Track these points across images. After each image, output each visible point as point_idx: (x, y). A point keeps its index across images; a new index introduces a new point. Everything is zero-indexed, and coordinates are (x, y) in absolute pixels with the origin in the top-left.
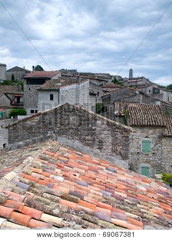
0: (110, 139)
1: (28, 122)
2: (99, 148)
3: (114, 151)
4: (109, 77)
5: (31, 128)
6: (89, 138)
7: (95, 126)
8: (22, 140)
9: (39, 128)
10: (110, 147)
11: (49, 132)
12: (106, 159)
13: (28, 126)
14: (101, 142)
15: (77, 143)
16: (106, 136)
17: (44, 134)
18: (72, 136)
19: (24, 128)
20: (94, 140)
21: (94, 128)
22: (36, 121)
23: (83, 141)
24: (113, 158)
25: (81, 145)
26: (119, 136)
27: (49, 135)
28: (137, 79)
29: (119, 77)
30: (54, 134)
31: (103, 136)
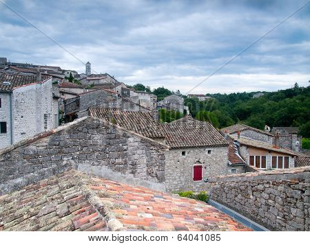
0: (145, 160)
1: (32, 147)
2: (133, 173)
3: (149, 174)
4: (61, 72)
5: (36, 154)
6: (120, 160)
7: (127, 145)
8: (21, 174)
9: (50, 154)
10: (145, 170)
11: (65, 159)
12: (141, 184)
13: (32, 153)
14: (134, 164)
15: (105, 170)
16: (140, 157)
17: (56, 162)
18: (97, 161)
19: (25, 156)
20: (126, 163)
21: (125, 147)
22: (45, 144)
23: (112, 165)
24: (148, 182)
25: (110, 171)
26: (155, 154)
27: (65, 163)
28: (99, 76)
29: (74, 72)
30: (72, 162)
31: (136, 157)
